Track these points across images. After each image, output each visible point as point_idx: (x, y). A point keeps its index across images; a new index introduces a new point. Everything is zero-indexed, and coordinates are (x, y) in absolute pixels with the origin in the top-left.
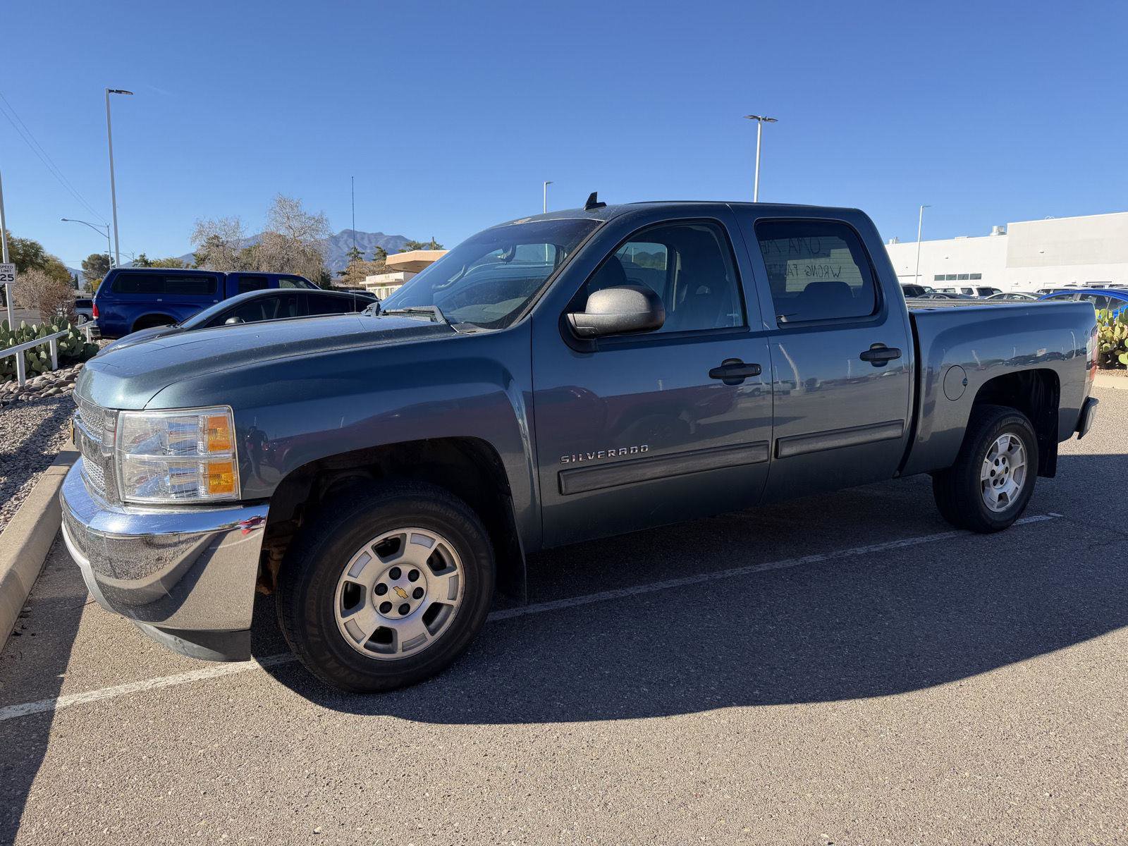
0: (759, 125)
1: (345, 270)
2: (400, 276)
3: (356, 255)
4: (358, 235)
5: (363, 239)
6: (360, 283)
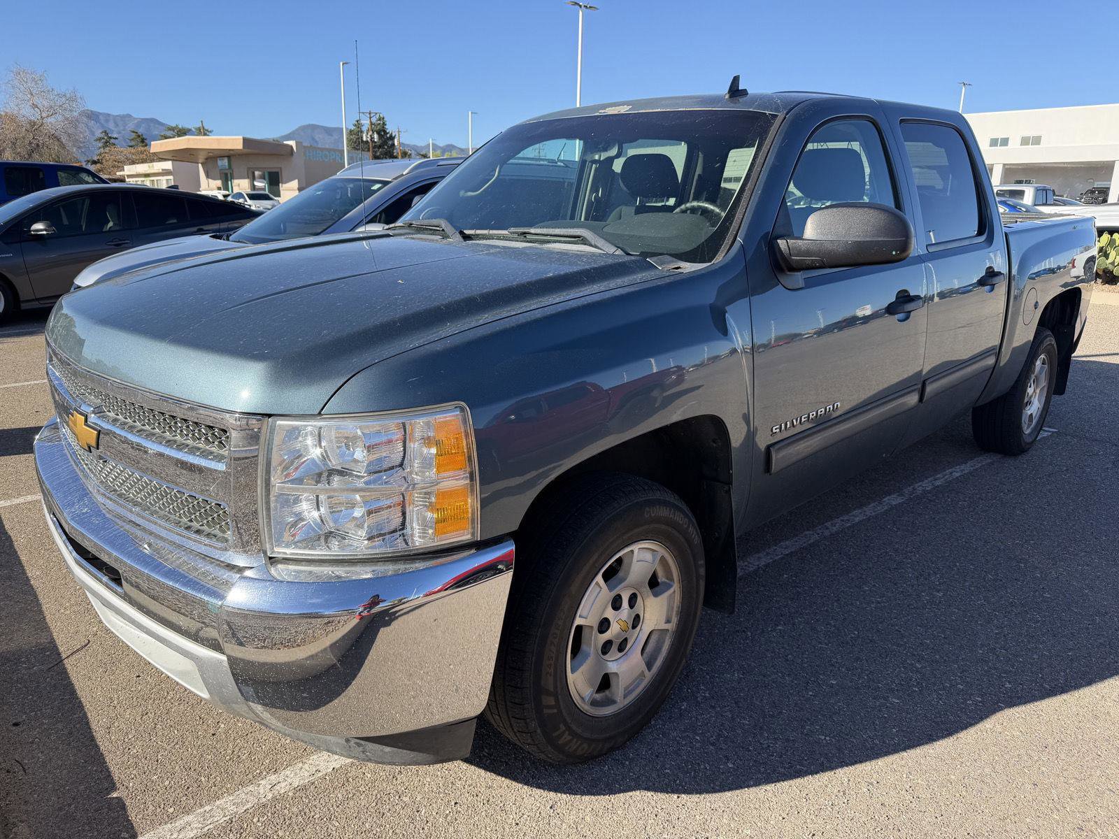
0: (581, 12)
1: (95, 158)
2: (168, 165)
3: (108, 141)
4: (101, 117)
5: (107, 121)
6: (118, 173)
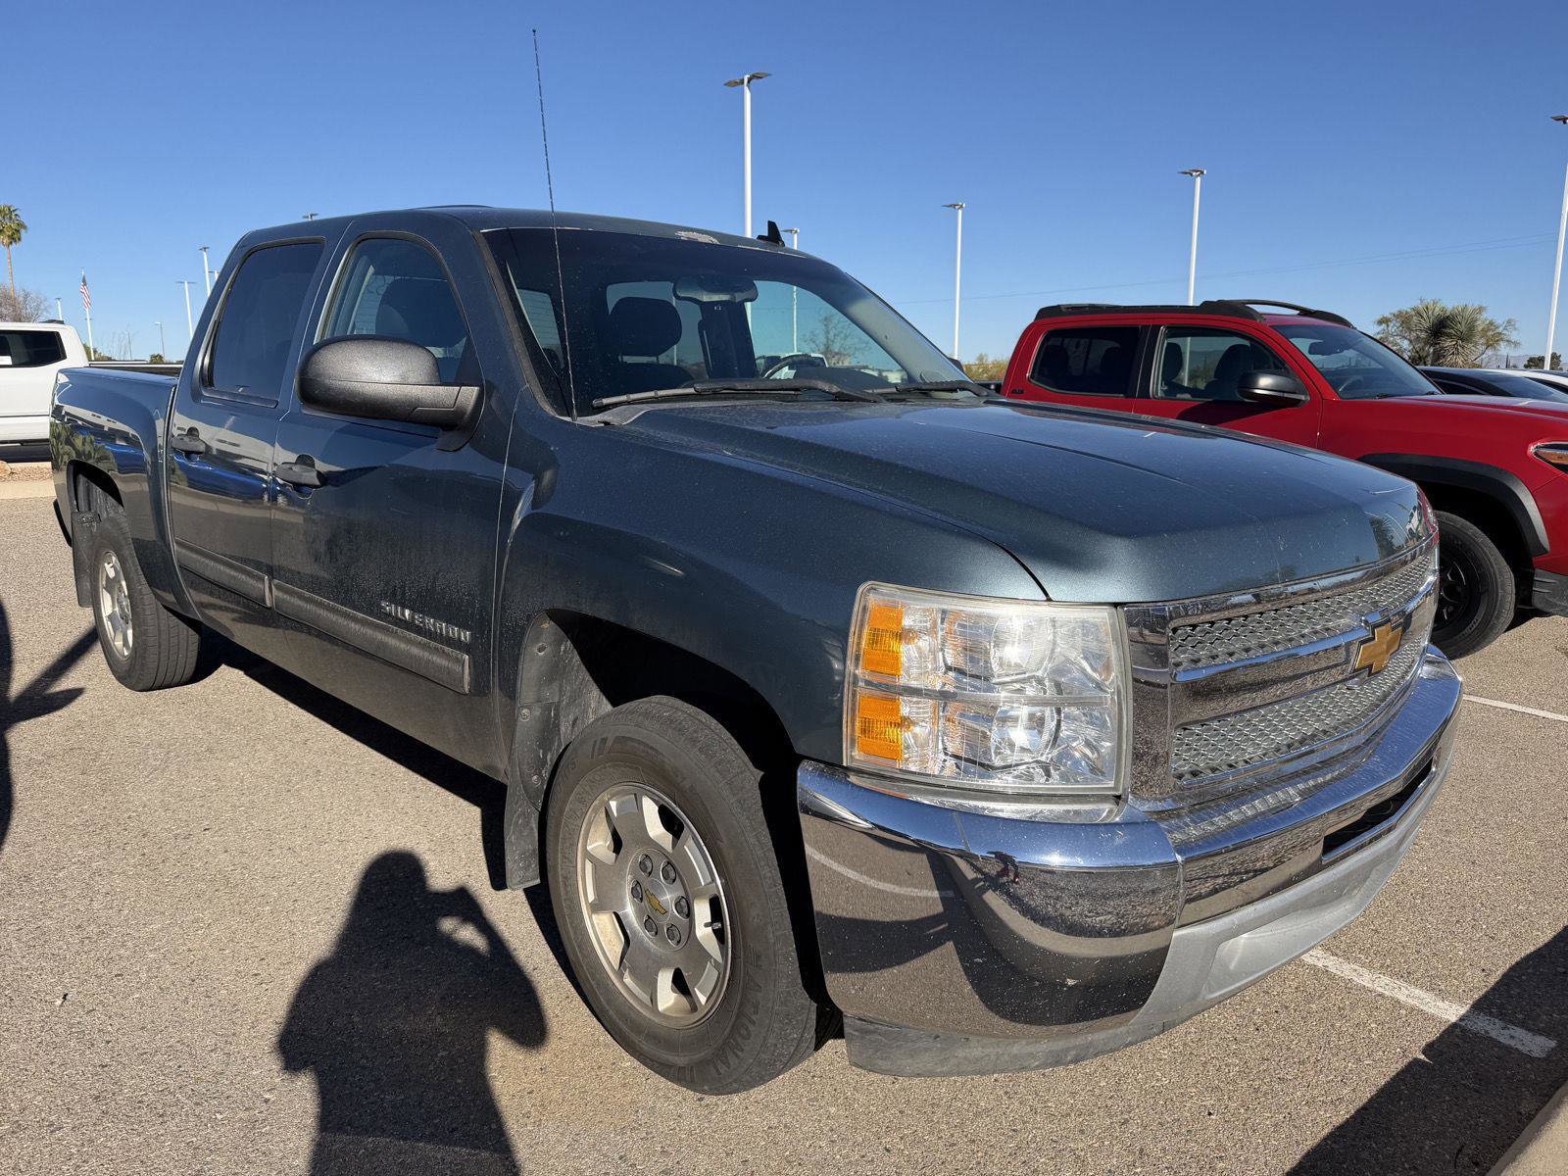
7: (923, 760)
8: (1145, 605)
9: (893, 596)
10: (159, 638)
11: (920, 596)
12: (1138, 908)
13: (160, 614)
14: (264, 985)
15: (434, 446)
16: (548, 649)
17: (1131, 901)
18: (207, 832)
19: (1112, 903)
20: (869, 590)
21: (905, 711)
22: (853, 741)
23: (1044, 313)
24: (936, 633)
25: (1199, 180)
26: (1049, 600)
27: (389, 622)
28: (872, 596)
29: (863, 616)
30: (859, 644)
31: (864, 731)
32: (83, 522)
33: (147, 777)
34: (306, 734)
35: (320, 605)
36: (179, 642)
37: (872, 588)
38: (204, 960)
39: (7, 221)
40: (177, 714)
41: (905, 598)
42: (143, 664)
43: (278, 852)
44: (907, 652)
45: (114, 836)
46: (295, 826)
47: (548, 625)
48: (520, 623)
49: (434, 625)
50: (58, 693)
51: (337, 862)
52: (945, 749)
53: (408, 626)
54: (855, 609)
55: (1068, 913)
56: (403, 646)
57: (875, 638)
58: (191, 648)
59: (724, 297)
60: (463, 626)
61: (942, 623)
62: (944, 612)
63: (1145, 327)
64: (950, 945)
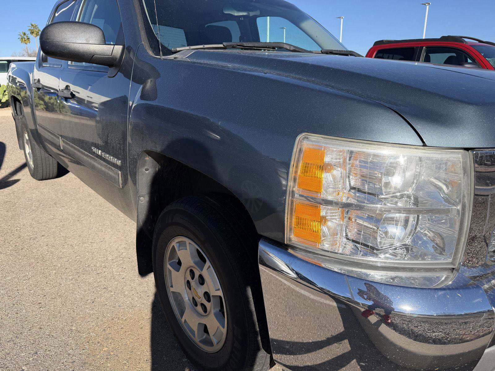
7: (333, 243)
8: (487, 150)
9: (318, 142)
10: (42, 162)
11: (337, 142)
12: (457, 330)
13: (42, 153)
14: (41, 309)
15: (107, 76)
16: (150, 170)
17: (452, 327)
18: (43, 237)
19: (442, 327)
20: (303, 139)
21: (323, 213)
22: (291, 229)
23: (377, 43)
24: (345, 166)
25: (428, 7)
26: (424, 145)
27: (95, 156)
28: (305, 143)
29: (299, 155)
30: (296, 172)
31: (298, 223)
32: (19, 119)
33: (29, 213)
34: (92, 198)
35: (74, 148)
36: (49, 163)
37: (305, 138)
38: (22, 295)
39: (35, 29)
40: (49, 189)
41: (327, 143)
42: (37, 171)
43: (66, 246)
44: (326, 177)
45: (8, 237)
46: (76, 236)
47: (148, 159)
48: (135, 157)
49: (108, 157)
50: (11, 181)
51: (87, 252)
52: (347, 235)
53: (100, 157)
54: (295, 150)
55: (416, 329)
56: (99, 166)
57: (306, 168)
58: (54, 165)
59: (245, 14)
60: (118, 159)
61: (349, 160)
62: (351, 152)
63: (417, 47)
64: (346, 341)
